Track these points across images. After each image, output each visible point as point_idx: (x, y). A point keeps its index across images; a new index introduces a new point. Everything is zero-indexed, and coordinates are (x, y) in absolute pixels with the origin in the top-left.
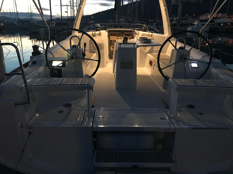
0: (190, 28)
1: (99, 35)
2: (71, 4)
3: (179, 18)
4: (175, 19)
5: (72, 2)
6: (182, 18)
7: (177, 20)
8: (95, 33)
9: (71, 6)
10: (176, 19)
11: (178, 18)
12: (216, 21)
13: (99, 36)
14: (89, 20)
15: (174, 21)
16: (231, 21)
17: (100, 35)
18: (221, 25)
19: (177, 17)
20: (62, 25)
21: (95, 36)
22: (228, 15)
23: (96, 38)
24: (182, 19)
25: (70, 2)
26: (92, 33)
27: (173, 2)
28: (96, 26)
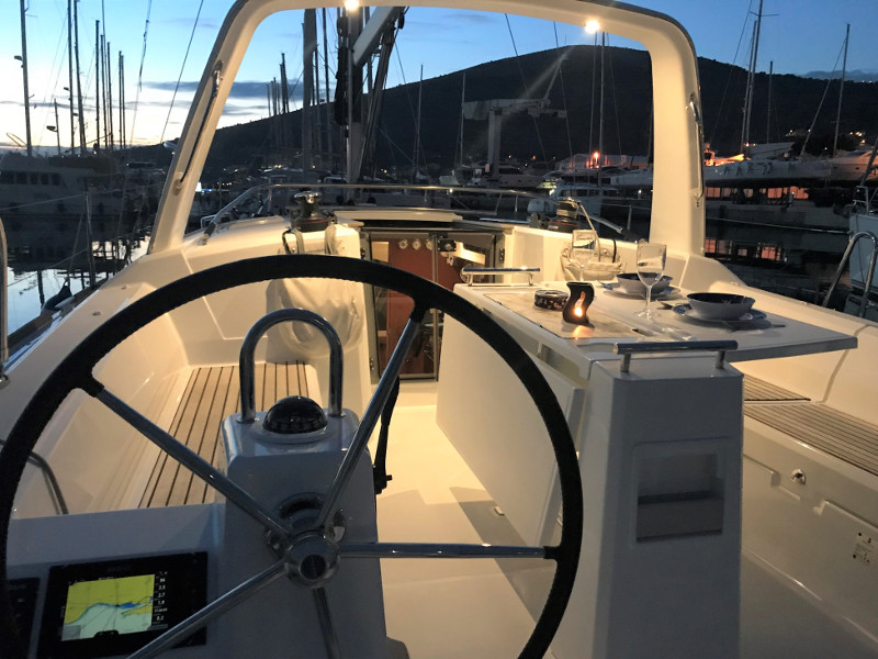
0: (538, 203)
2: (71, 99)
3: (491, 167)
4: (478, 171)
5: (75, 93)
6: (501, 167)
7: (484, 173)
9: (72, 108)
10: (483, 169)
11: (487, 167)
12: (613, 179)
14: (150, 166)
17: (331, 250)
19: (484, 164)
20: (34, 181)
24: (501, 171)
25: (66, 89)
26: (282, 241)
27: (468, 110)
28: (304, 198)
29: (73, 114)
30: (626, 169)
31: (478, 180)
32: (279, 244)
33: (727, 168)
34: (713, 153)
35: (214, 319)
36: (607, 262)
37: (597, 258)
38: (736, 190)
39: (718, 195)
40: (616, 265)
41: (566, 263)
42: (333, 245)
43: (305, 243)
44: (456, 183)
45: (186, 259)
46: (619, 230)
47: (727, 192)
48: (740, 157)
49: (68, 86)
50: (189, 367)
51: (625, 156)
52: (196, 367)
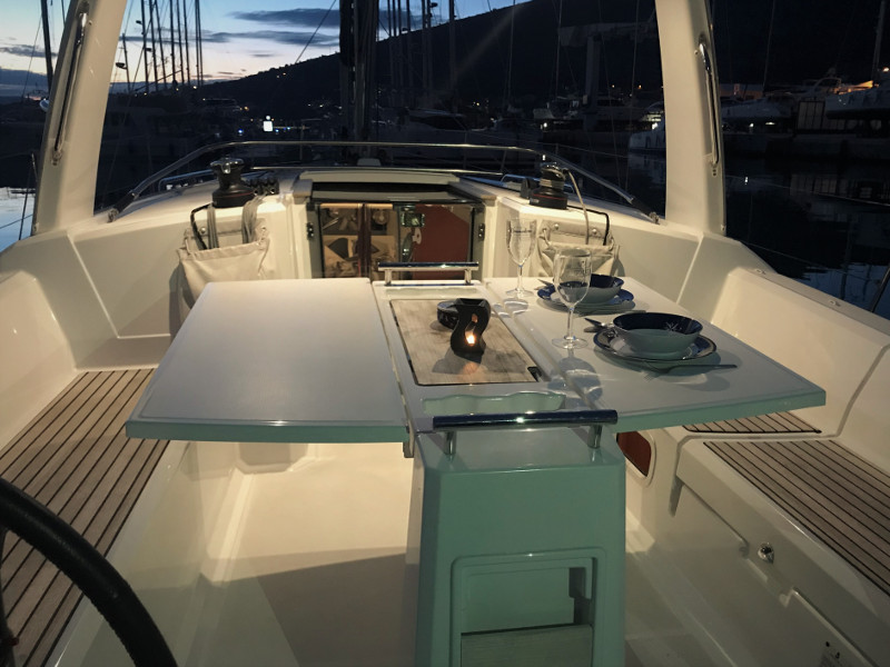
0: (640, 138)
1: (240, 237)
3: (589, 98)
4: (574, 103)
5: (148, 25)
6: (600, 98)
7: (581, 105)
8: (211, 220)
9: (144, 42)
10: (581, 101)
11: (585, 98)
13: (246, 241)
15: (573, 109)
16: (777, 114)
17: (248, 231)
18: (747, 129)
19: (581, 95)
21: (215, 244)
22: (767, 89)
23: (221, 256)
24: (601, 103)
25: (138, 22)
26: (189, 220)
27: (565, 36)
28: (218, 168)
29: (145, 49)
30: (740, 99)
31: (574, 113)
32: (186, 223)
33: (852, 97)
34: (840, 80)
35: (107, 314)
36: (596, 245)
37: (584, 239)
38: (861, 122)
39: (841, 128)
40: (607, 248)
41: (544, 246)
42: (250, 225)
43: (217, 222)
44: (552, 117)
45: (72, 242)
46: (629, 200)
47: (852, 124)
48: (869, 84)
49: (141, 19)
50: (75, 370)
51: (738, 85)
52: (83, 371)
